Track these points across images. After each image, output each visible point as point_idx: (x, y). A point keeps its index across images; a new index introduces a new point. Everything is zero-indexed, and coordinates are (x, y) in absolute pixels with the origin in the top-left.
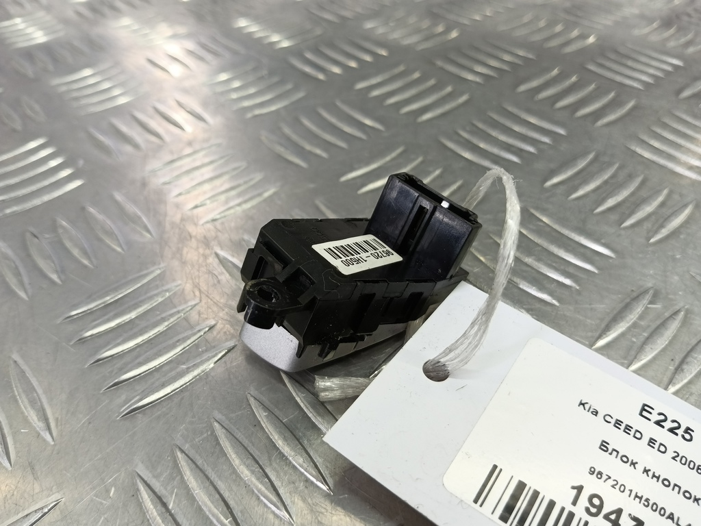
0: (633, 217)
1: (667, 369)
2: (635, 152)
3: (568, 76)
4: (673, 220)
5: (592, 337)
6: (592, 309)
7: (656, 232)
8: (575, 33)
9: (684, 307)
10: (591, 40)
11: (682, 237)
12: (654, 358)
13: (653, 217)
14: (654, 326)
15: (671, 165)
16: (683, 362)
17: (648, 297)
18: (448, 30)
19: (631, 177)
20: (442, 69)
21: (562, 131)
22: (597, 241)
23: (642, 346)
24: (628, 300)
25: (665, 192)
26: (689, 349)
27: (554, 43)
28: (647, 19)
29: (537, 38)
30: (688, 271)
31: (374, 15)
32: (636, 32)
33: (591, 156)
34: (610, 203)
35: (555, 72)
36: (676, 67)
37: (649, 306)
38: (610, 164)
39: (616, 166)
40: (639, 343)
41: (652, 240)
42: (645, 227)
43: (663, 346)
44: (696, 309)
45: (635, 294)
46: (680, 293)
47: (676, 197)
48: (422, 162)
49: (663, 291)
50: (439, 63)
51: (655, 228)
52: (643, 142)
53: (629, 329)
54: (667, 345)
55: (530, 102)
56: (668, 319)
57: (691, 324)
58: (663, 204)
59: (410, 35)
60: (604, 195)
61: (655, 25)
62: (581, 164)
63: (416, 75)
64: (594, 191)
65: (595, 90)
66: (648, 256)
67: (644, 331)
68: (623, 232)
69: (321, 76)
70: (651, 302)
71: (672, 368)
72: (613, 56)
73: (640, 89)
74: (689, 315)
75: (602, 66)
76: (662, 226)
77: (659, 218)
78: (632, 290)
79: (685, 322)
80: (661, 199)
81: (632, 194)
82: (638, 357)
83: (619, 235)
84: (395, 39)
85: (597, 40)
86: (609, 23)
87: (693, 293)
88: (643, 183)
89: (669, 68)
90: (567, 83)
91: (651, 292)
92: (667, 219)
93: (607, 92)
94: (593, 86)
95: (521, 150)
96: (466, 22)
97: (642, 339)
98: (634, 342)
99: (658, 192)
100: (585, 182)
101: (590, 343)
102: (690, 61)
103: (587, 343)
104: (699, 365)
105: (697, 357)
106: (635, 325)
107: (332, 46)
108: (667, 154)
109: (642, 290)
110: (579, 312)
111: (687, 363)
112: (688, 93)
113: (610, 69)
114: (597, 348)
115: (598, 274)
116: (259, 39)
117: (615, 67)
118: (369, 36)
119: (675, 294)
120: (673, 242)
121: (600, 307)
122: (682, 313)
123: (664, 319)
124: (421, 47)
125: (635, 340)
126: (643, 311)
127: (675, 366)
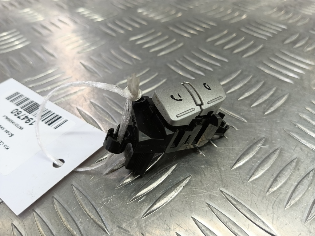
0: (257, 102)
1: (269, 180)
2: (260, 70)
3: (232, 34)
4: (277, 103)
5: (232, 163)
6: (233, 149)
7: (268, 109)
8: (237, 14)
9: (280, 147)
10: (244, 17)
11: (281, 111)
12: (263, 174)
13: (268, 102)
14: (264, 157)
15: (278, 76)
16: (278, 176)
17: (262, 142)
18: (177, 13)
19: (258, 82)
20: (172, 31)
21: (226, 60)
22: (238, 114)
23: (257, 168)
24: (252, 144)
25: (274, 89)
26: (281, 169)
27: (226, 18)
28: (271, 7)
29: (219, 16)
30: (283, 129)
31: (143, 6)
32: (266, 13)
33: (239, 72)
34: (247, 95)
35: (226, 32)
36: (283, 29)
37: (262, 147)
38: (248, 76)
39: (251, 77)
40: (256, 167)
41: (266, 113)
42: (263, 107)
43: (268, 168)
44: (286, 148)
45: (255, 141)
46: (278, 140)
47: (280, 91)
48: (157, 76)
49: (270, 139)
50: (171, 28)
51: (268, 107)
52: (265, 65)
53: (251, 159)
54: (270, 167)
55: (212, 47)
56: (271, 154)
57: (283, 156)
58: (272, 95)
59: (159, 15)
60: (244, 91)
61: (275, 10)
62: (234, 76)
63: (160, 34)
64: (239, 89)
65: (244, 40)
66: (263, 121)
67: (259, 160)
68: (252, 109)
69: (114, 34)
70: (263, 145)
71: (272, 180)
72: (254, 24)
73: (265, 40)
74: (282, 152)
75: (248, 29)
76: (271, 106)
77: (270, 102)
78: (254, 139)
79: (280, 155)
80: (271, 93)
81: (258, 90)
82: (254, 174)
83: (250, 111)
84: (151, 17)
85: (247, 17)
86: (253, 9)
87: (285, 140)
88: (264, 85)
89: (280, 30)
90: (231, 37)
91: (263, 140)
92: (274, 102)
93: (250, 41)
94: (243, 38)
95: (206, 69)
96: (186, 9)
97: (257, 164)
98: (253, 166)
99: (270, 89)
100: (235, 85)
101: (230, 167)
102: (290, 26)
103: (229, 166)
104: (286, 178)
105: (285, 174)
106: (254, 157)
107: (121, 20)
108: (276, 70)
109: (259, 138)
110: (226, 150)
111: (280, 177)
112: (288, 41)
113: (252, 30)
114: (234, 169)
115: (238, 131)
116: (87, 17)
117: (254, 29)
118: (139, 16)
119: (276, 140)
120: (276, 114)
121: (237, 148)
122: (279, 150)
123: (269, 154)
124: (163, 21)
125: (254, 165)
126: (259, 150)
127: (274, 178)
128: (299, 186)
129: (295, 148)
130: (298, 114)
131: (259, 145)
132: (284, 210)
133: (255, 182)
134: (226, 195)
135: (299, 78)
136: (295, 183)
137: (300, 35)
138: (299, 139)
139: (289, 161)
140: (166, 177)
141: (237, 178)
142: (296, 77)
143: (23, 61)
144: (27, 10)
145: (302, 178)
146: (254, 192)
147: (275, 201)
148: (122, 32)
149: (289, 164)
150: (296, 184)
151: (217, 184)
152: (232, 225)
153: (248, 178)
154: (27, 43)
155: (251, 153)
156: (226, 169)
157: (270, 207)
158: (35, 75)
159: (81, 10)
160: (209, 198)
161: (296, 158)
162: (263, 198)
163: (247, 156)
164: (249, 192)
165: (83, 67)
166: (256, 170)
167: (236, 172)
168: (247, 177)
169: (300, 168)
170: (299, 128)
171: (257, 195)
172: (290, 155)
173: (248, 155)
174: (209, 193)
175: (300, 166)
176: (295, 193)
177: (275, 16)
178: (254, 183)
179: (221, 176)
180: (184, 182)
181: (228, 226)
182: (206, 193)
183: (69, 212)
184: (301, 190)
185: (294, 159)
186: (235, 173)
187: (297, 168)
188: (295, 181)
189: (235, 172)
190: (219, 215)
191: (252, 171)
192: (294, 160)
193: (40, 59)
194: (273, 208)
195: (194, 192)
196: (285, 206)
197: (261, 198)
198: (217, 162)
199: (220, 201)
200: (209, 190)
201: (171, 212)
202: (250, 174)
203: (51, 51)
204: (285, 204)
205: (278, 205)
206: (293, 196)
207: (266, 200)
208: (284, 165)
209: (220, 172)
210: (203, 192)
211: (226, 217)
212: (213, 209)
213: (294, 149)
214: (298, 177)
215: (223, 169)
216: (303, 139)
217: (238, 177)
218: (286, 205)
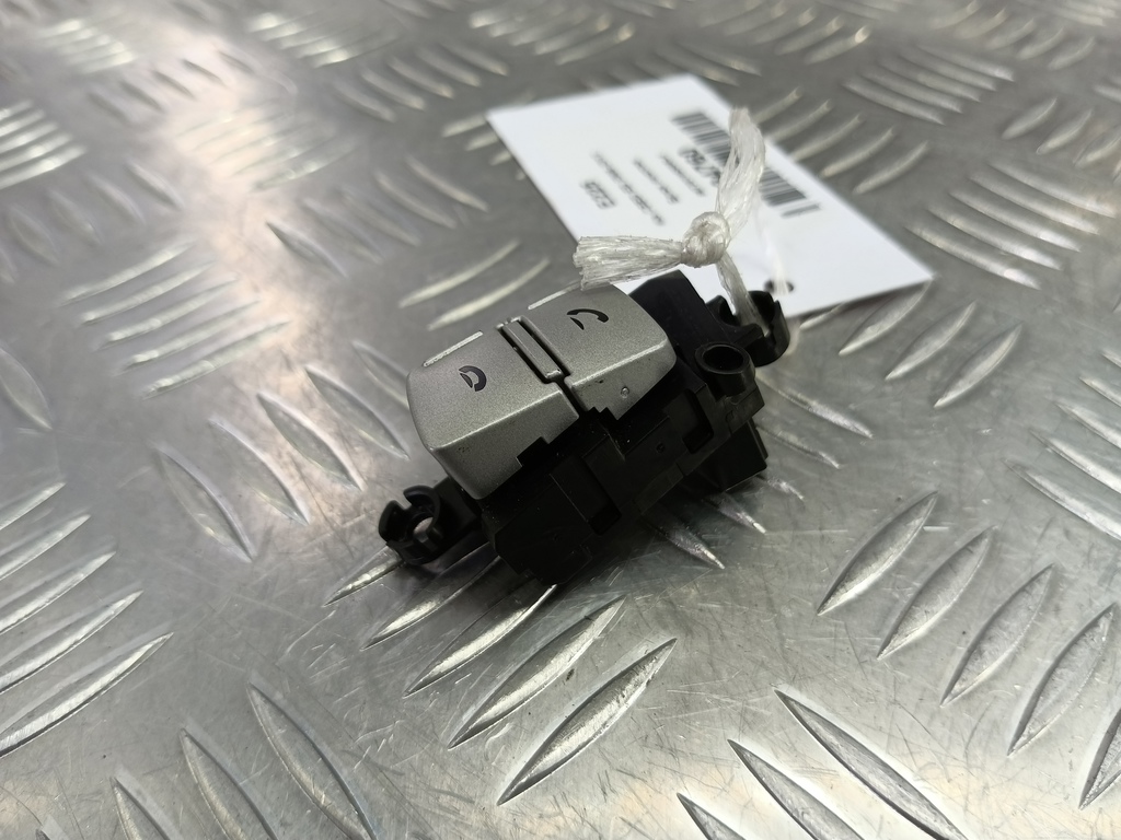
0: (907, 359)
1: (953, 651)
2: (919, 239)
3: (813, 104)
4: (979, 363)
5: (820, 592)
6: (823, 537)
7: (947, 388)
8: (833, 26)
9: (989, 529)
10: (860, 37)
11: (994, 393)
12: (932, 632)
13: (945, 359)
14: (934, 566)
15: (982, 260)
16: (983, 636)
17: (926, 512)
18: (615, 27)
22: (840, 407)
23: (910, 608)
24: (889, 519)
25: (968, 311)
26: (995, 610)
27: (793, 46)
29: (765, 37)
30: (1002, 459)
32: (937, 23)
34: (870, 334)
36: (1001, 83)
37: (927, 528)
40: (905, 602)
41: (940, 403)
42: (928, 378)
43: (949, 606)
44: (1012, 532)
45: (902, 507)
46: (985, 501)
47: (988, 319)
49: (955, 499)
50: (594, 86)
51: (946, 379)
52: (936, 218)
53: (888, 574)
54: (955, 604)
56: (959, 554)
57: (1002, 561)
58: (963, 334)
59: (548, 37)
61: (970, 9)
65: (859, 127)
66: (932, 432)
67: (915, 578)
68: (888, 389)
69: (387, 114)
70: (931, 522)
71: (962, 650)
72: (893, 67)
73: (935, 124)
74: (999, 544)
75: (873, 84)
76: (958, 375)
77: (955, 363)
78: (899, 499)
79: (993, 557)
80: (960, 324)
81: (911, 316)
82: (900, 630)
83: (883, 395)
85: (869, 37)
86: (891, 7)
87: (1008, 501)
89: (989, 86)
90: (811, 116)
91: (932, 502)
92: (969, 361)
93: (878, 132)
94: (855, 121)
96: (647, 12)
97: (910, 594)
98: (896, 601)
99: (954, 313)
101: (815, 604)
102: (1023, 71)
103: (810, 604)
104: (1012, 642)
105: (1008, 627)
106: (899, 567)
107: (411, 58)
108: (977, 239)
109: (916, 498)
110: (800, 544)
111: (990, 639)
112: (1018, 128)
113: (887, 90)
114: (828, 615)
115: (838, 470)
116: (290, 51)
117: (896, 85)
118: (479, 41)
119: (976, 503)
120: (978, 404)
121: (838, 533)
122: (986, 540)
123: (953, 552)
124: (565, 59)
125: (897, 596)
126: (916, 540)
127: (969, 644)
128: (1058, 671)
129: (1045, 530)
130: (1054, 403)
131: (917, 522)
132: (1008, 760)
133: (902, 659)
134: (801, 712)
135: (1057, 267)
136: (1044, 658)
137: (1061, 106)
138: (1057, 498)
139: (1024, 577)
140: (584, 649)
141: (839, 645)
142: (1048, 262)
143: (60, 223)
144: (72, 26)
145: (1070, 640)
146: (898, 698)
147: (976, 728)
148: (416, 103)
149: (1022, 589)
150: (1049, 662)
151: (767, 669)
152: (822, 822)
153: (878, 647)
154: (73, 153)
155: (886, 554)
156: (800, 615)
157: (958, 752)
158: (105, 276)
159: (268, 22)
160: (738, 722)
161: (1049, 567)
162: (932, 717)
163: (874, 566)
164: (881, 698)
165: (275, 242)
166: (907, 616)
167: (836, 625)
168: (873, 643)
169: (1061, 603)
170: (1058, 456)
171: (911, 708)
172: (1029, 556)
173: (877, 559)
174: (739, 704)
175: (1062, 599)
176: (1046, 698)
177: (969, 33)
178: (901, 664)
179: (782, 639)
180: (651, 664)
181: (810, 825)
182: (729, 704)
183: (241, 784)
184: (1065, 685)
185: (1043, 572)
186: (833, 629)
187: (1051, 604)
188: (1045, 653)
189: (830, 624)
190: (776, 783)
191: (893, 621)
192: (1042, 576)
193: (120, 211)
194: (966, 755)
195: (684, 700)
196: (1008, 746)
197: (924, 718)
198: (766, 589)
199: (777, 734)
200: (739, 694)
201: (603, 777)
202: (887, 632)
203: (159, 183)
204: (1010, 737)
205: (984, 744)
206: (1039, 711)
207: (944, 724)
208: (1007, 594)
209: (778, 627)
210: (718, 703)
211: (800, 792)
212: (754, 763)
213: (1042, 536)
214: (1057, 640)
215: (788, 613)
216: (1072, 497)
217: (844, 642)
218: (1013, 744)
